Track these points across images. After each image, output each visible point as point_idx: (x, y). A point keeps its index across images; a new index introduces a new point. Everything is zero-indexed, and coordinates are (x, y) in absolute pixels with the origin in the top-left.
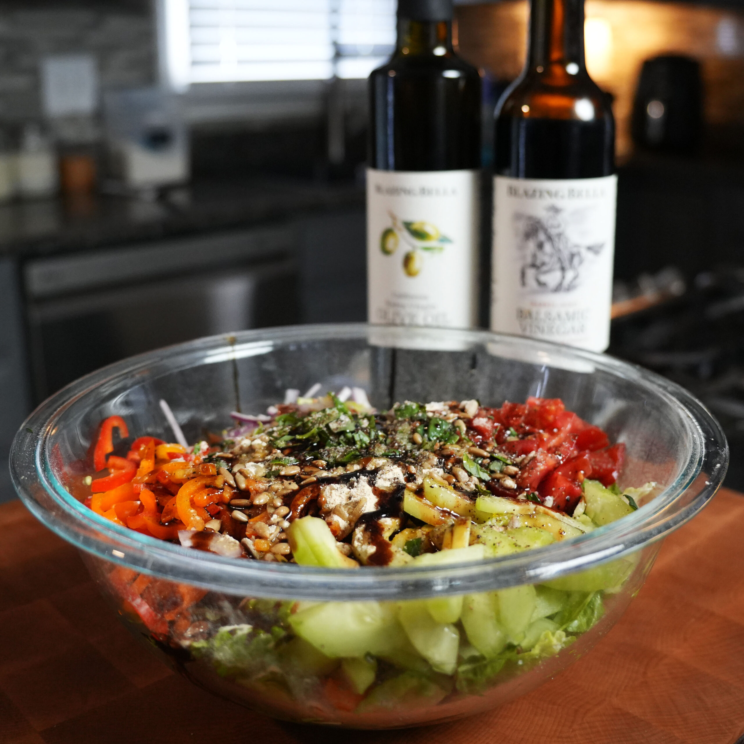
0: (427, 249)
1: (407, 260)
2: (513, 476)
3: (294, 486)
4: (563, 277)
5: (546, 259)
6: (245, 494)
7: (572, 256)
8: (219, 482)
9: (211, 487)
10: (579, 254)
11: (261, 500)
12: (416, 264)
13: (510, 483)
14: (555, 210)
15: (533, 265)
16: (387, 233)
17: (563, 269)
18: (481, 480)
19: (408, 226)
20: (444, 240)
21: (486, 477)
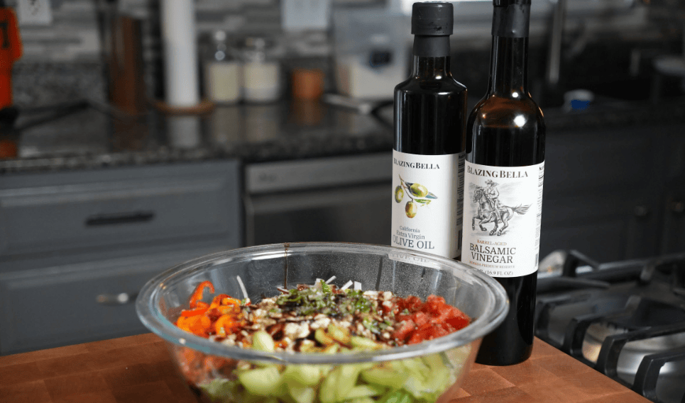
0: (419, 201)
1: (408, 207)
2: (390, 332)
3: (274, 322)
4: (497, 226)
5: (486, 214)
6: (251, 324)
7: (503, 214)
8: (239, 317)
9: (236, 319)
10: (507, 212)
11: (256, 327)
12: (413, 210)
13: (387, 335)
14: (492, 184)
15: (479, 218)
16: (399, 188)
17: (496, 221)
18: (372, 333)
19: (409, 185)
20: (431, 196)
21: (376, 331)
